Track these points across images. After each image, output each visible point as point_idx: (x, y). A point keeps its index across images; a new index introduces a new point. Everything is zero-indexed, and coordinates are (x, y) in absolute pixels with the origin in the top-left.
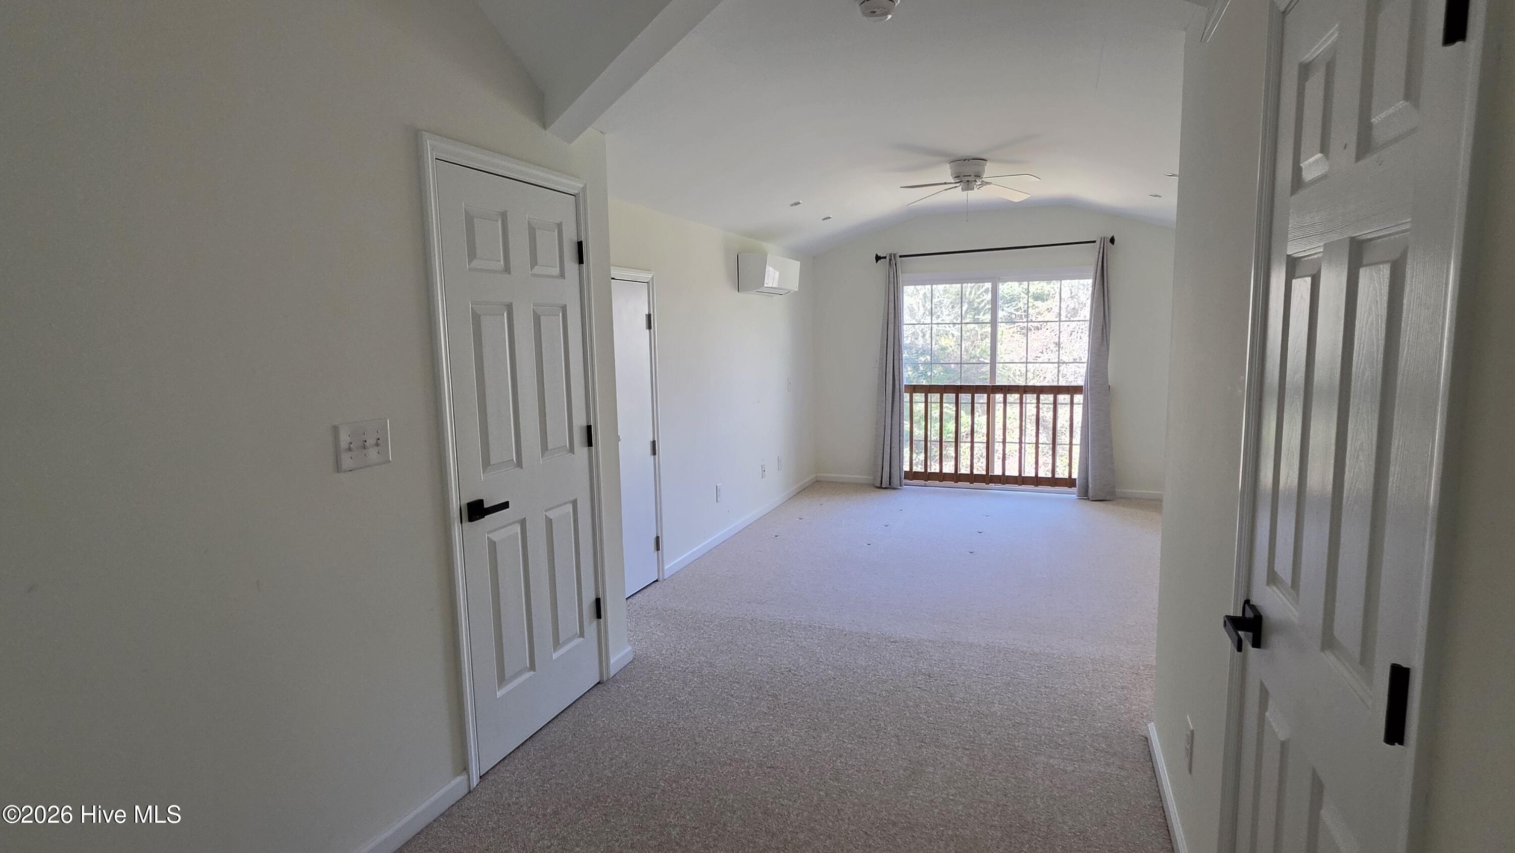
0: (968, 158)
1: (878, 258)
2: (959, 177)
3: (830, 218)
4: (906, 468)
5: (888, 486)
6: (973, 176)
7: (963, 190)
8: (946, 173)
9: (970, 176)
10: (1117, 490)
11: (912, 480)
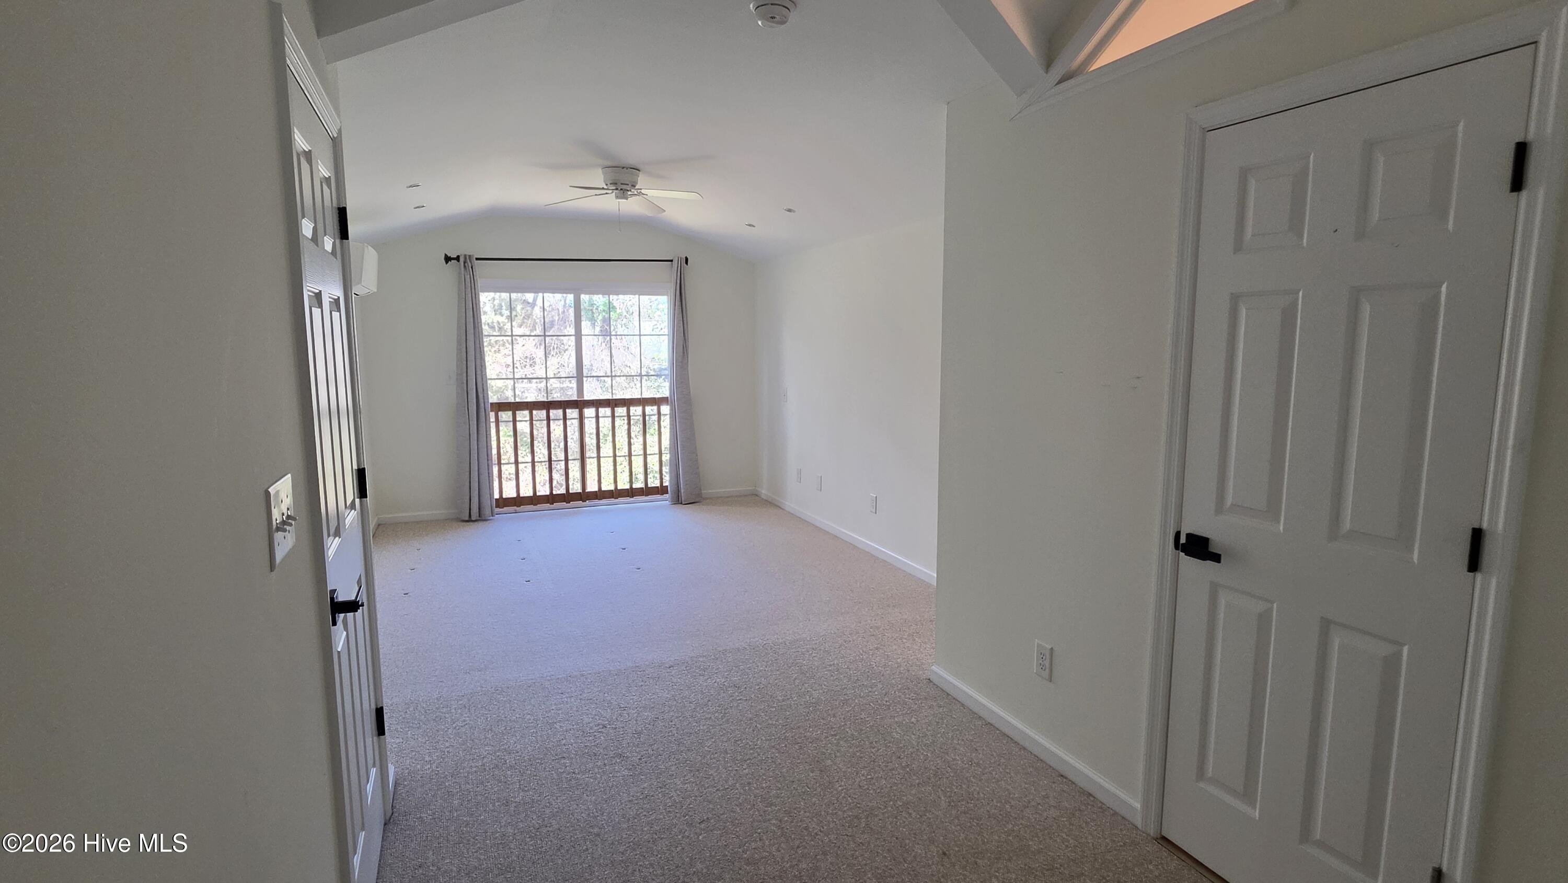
0: (627, 166)
1: (448, 259)
2: (616, 184)
3: (424, 206)
4: (496, 496)
5: (478, 518)
6: (630, 186)
7: (617, 197)
8: (598, 178)
9: (628, 185)
10: (703, 492)
11: (503, 508)
